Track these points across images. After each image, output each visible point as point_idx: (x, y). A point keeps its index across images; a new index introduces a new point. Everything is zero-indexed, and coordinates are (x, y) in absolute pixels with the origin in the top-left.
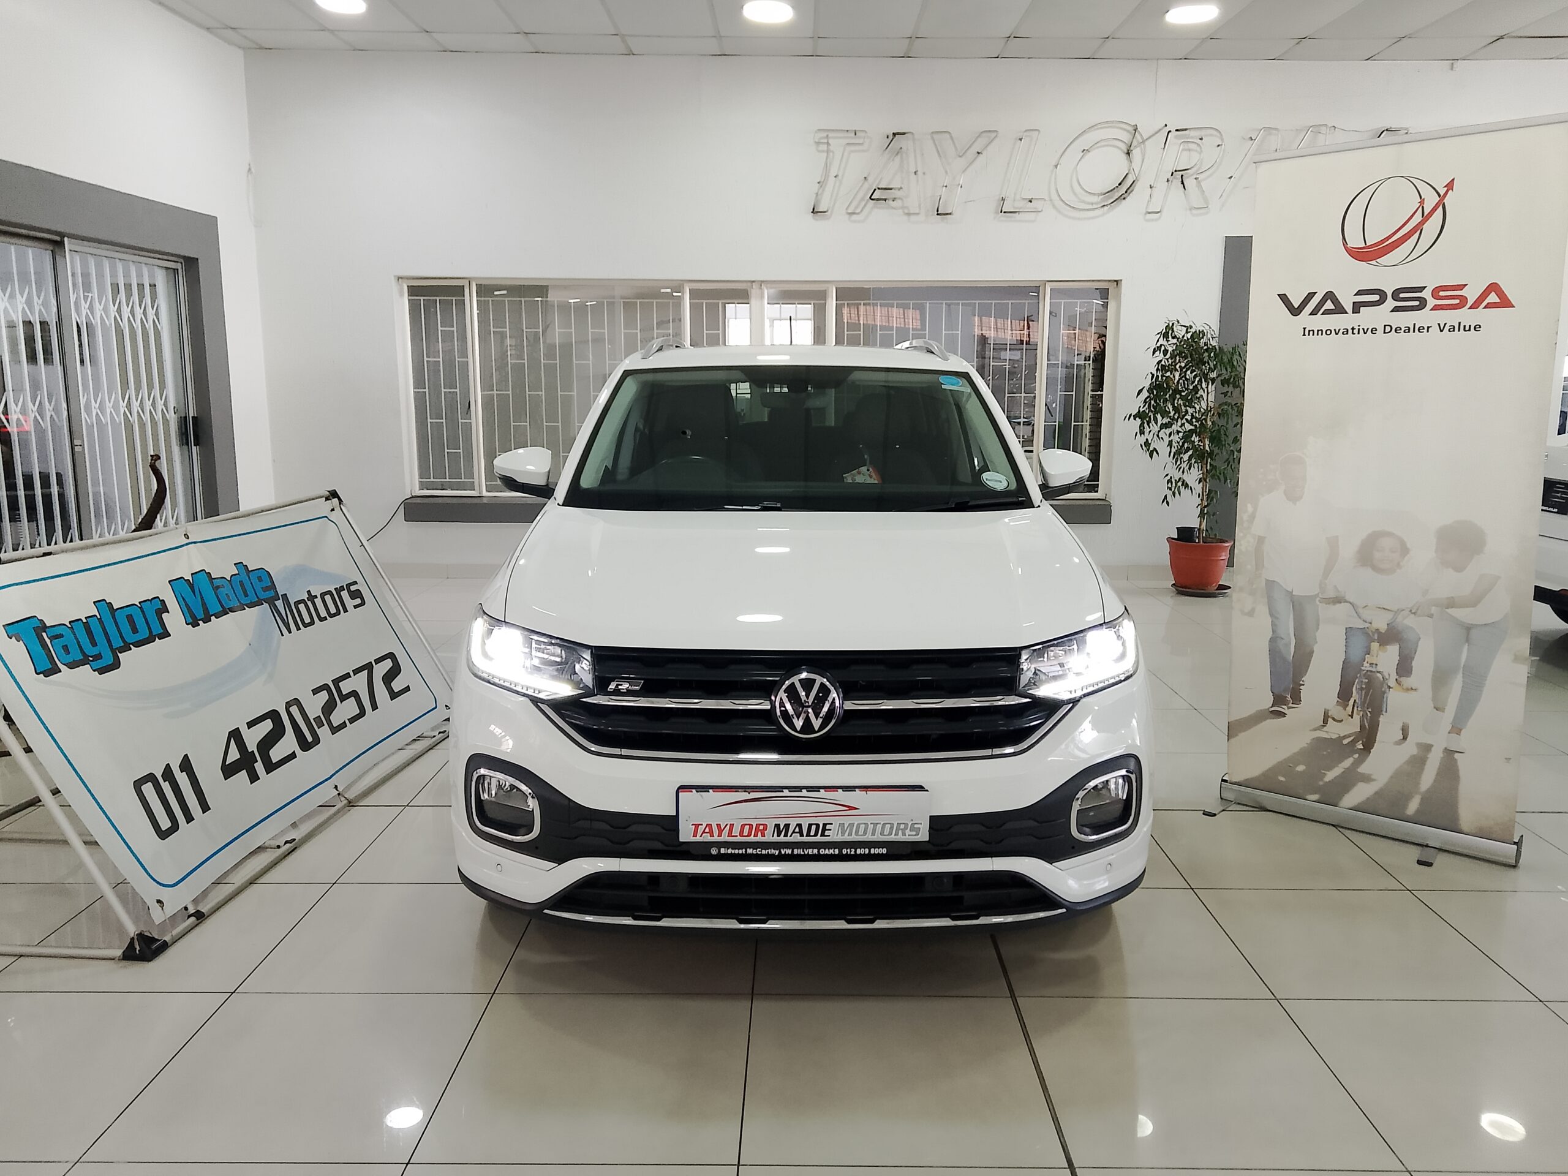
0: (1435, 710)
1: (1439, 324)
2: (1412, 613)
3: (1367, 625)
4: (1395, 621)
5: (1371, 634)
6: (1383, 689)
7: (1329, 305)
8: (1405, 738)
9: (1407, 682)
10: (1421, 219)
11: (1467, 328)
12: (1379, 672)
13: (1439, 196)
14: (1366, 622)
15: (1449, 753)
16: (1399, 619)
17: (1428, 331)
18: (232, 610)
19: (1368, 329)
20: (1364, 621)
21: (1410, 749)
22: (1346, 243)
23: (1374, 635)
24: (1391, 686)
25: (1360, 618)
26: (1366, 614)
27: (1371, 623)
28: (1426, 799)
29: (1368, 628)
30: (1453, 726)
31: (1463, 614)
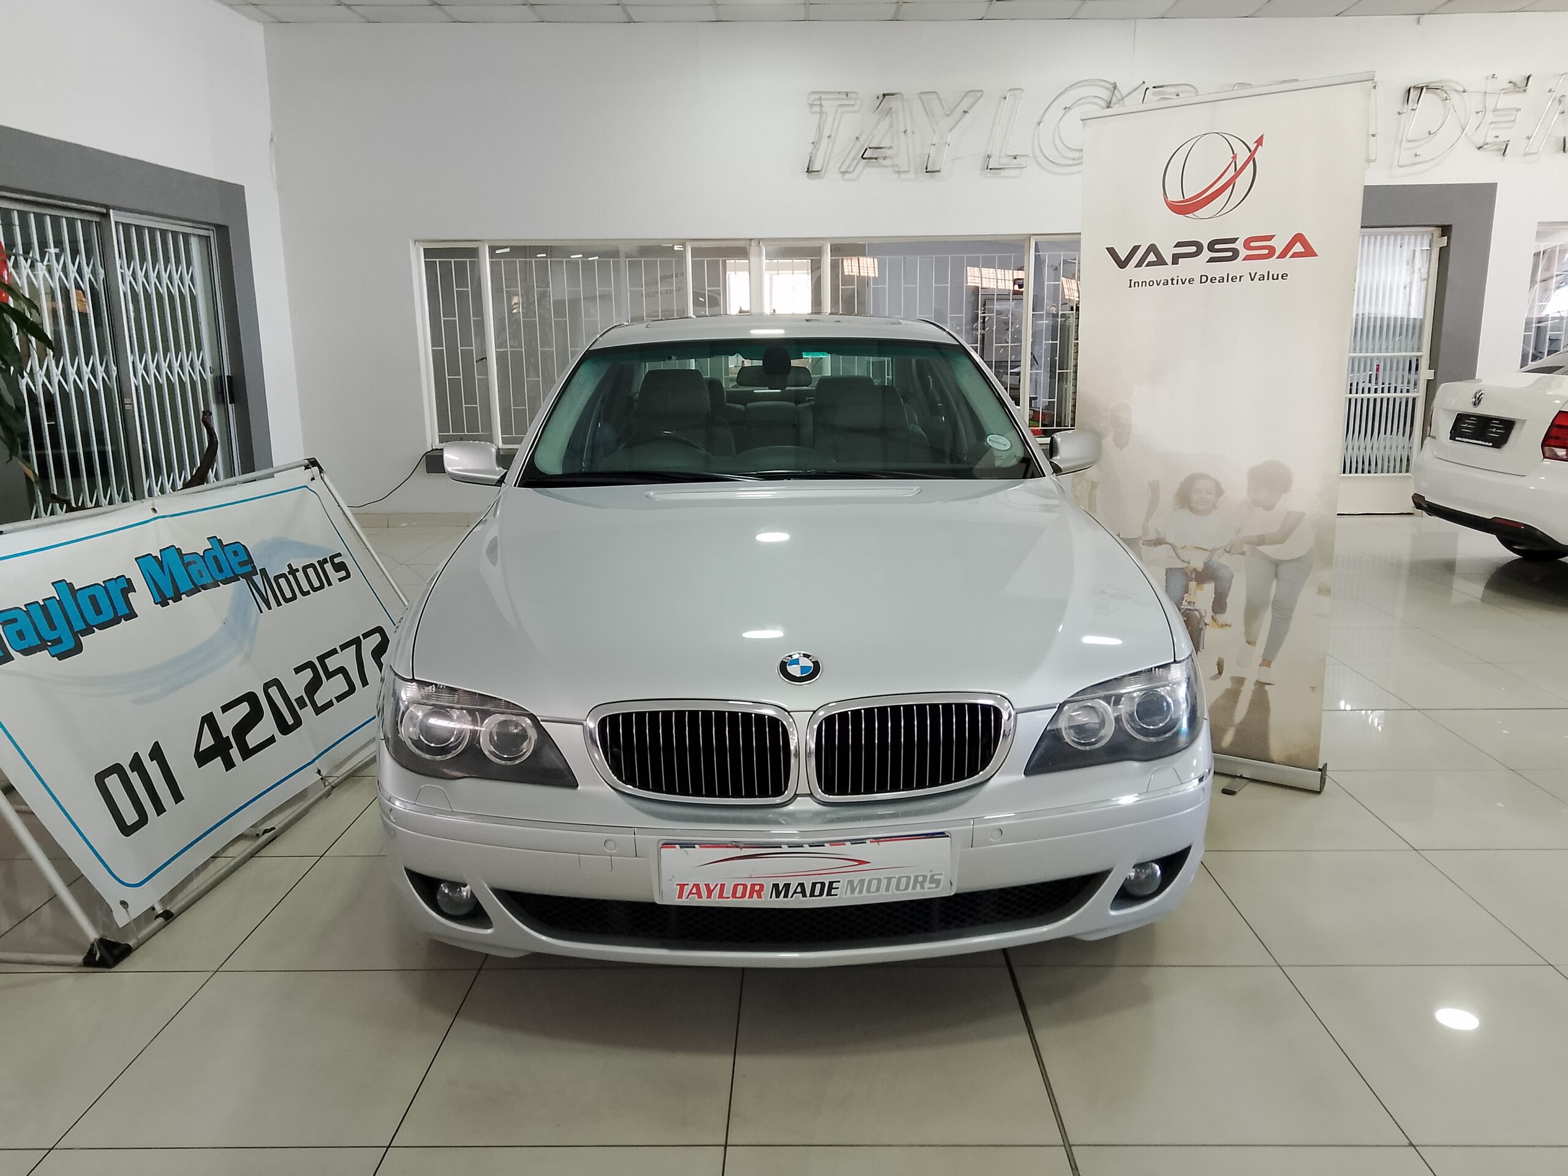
0: (1247, 644)
1: (1250, 274)
2: (1227, 552)
3: (1185, 565)
4: (1210, 560)
5: (1189, 574)
7: (1152, 257)
8: (1220, 673)
9: (1222, 618)
10: (1234, 173)
11: (1275, 277)
12: (1196, 610)
13: (1250, 151)
14: (1185, 562)
15: (1260, 685)
16: (1215, 558)
17: (1240, 281)
18: (205, 587)
19: (1186, 280)
20: (1183, 561)
21: (1225, 683)
22: (1166, 196)
23: (1191, 574)
24: (1208, 623)
25: (1179, 558)
26: (1185, 555)
27: (1189, 563)
28: (1240, 731)
29: (1186, 568)
30: (1263, 660)
31: (1272, 551)
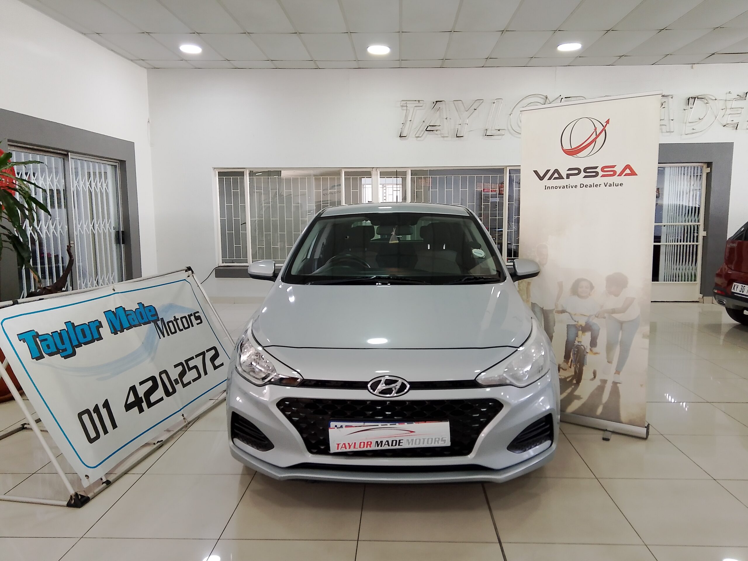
0: (608, 363)
1: (604, 183)
2: (597, 317)
3: (576, 323)
4: (588, 321)
5: (578, 327)
6: (584, 354)
7: (556, 175)
8: (595, 377)
9: (595, 350)
10: (595, 136)
11: (617, 185)
12: (582, 345)
13: (603, 126)
14: (575, 321)
15: (615, 384)
16: (590, 320)
17: (600, 186)
18: (135, 326)
19: (573, 186)
21: (597, 382)
22: (562, 146)
23: (579, 327)
24: (588, 352)
25: (573, 319)
26: (576, 318)
27: (578, 322)
28: (605, 407)
29: (577, 324)
30: (616, 370)
31: (618, 316)
